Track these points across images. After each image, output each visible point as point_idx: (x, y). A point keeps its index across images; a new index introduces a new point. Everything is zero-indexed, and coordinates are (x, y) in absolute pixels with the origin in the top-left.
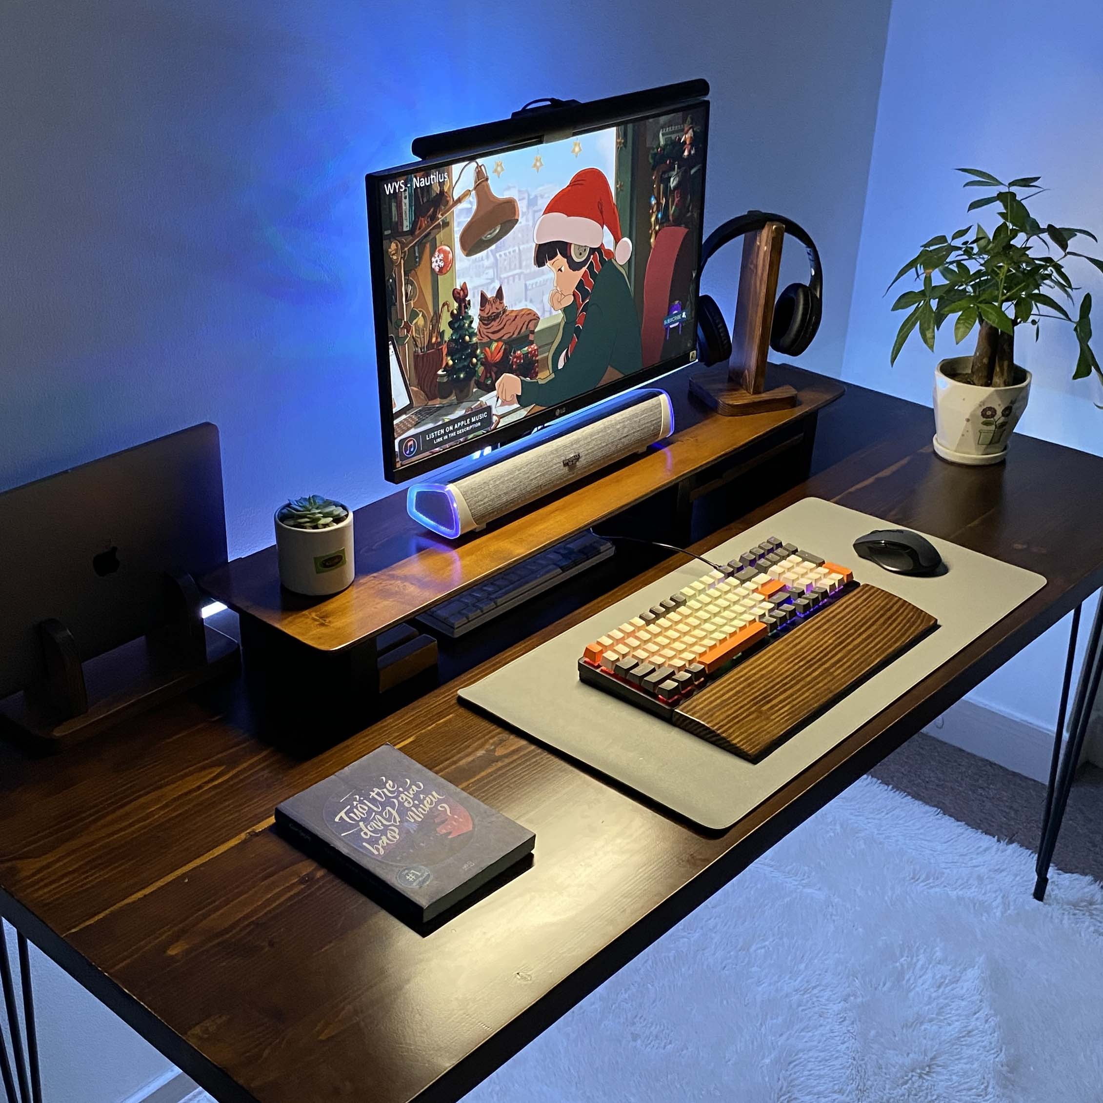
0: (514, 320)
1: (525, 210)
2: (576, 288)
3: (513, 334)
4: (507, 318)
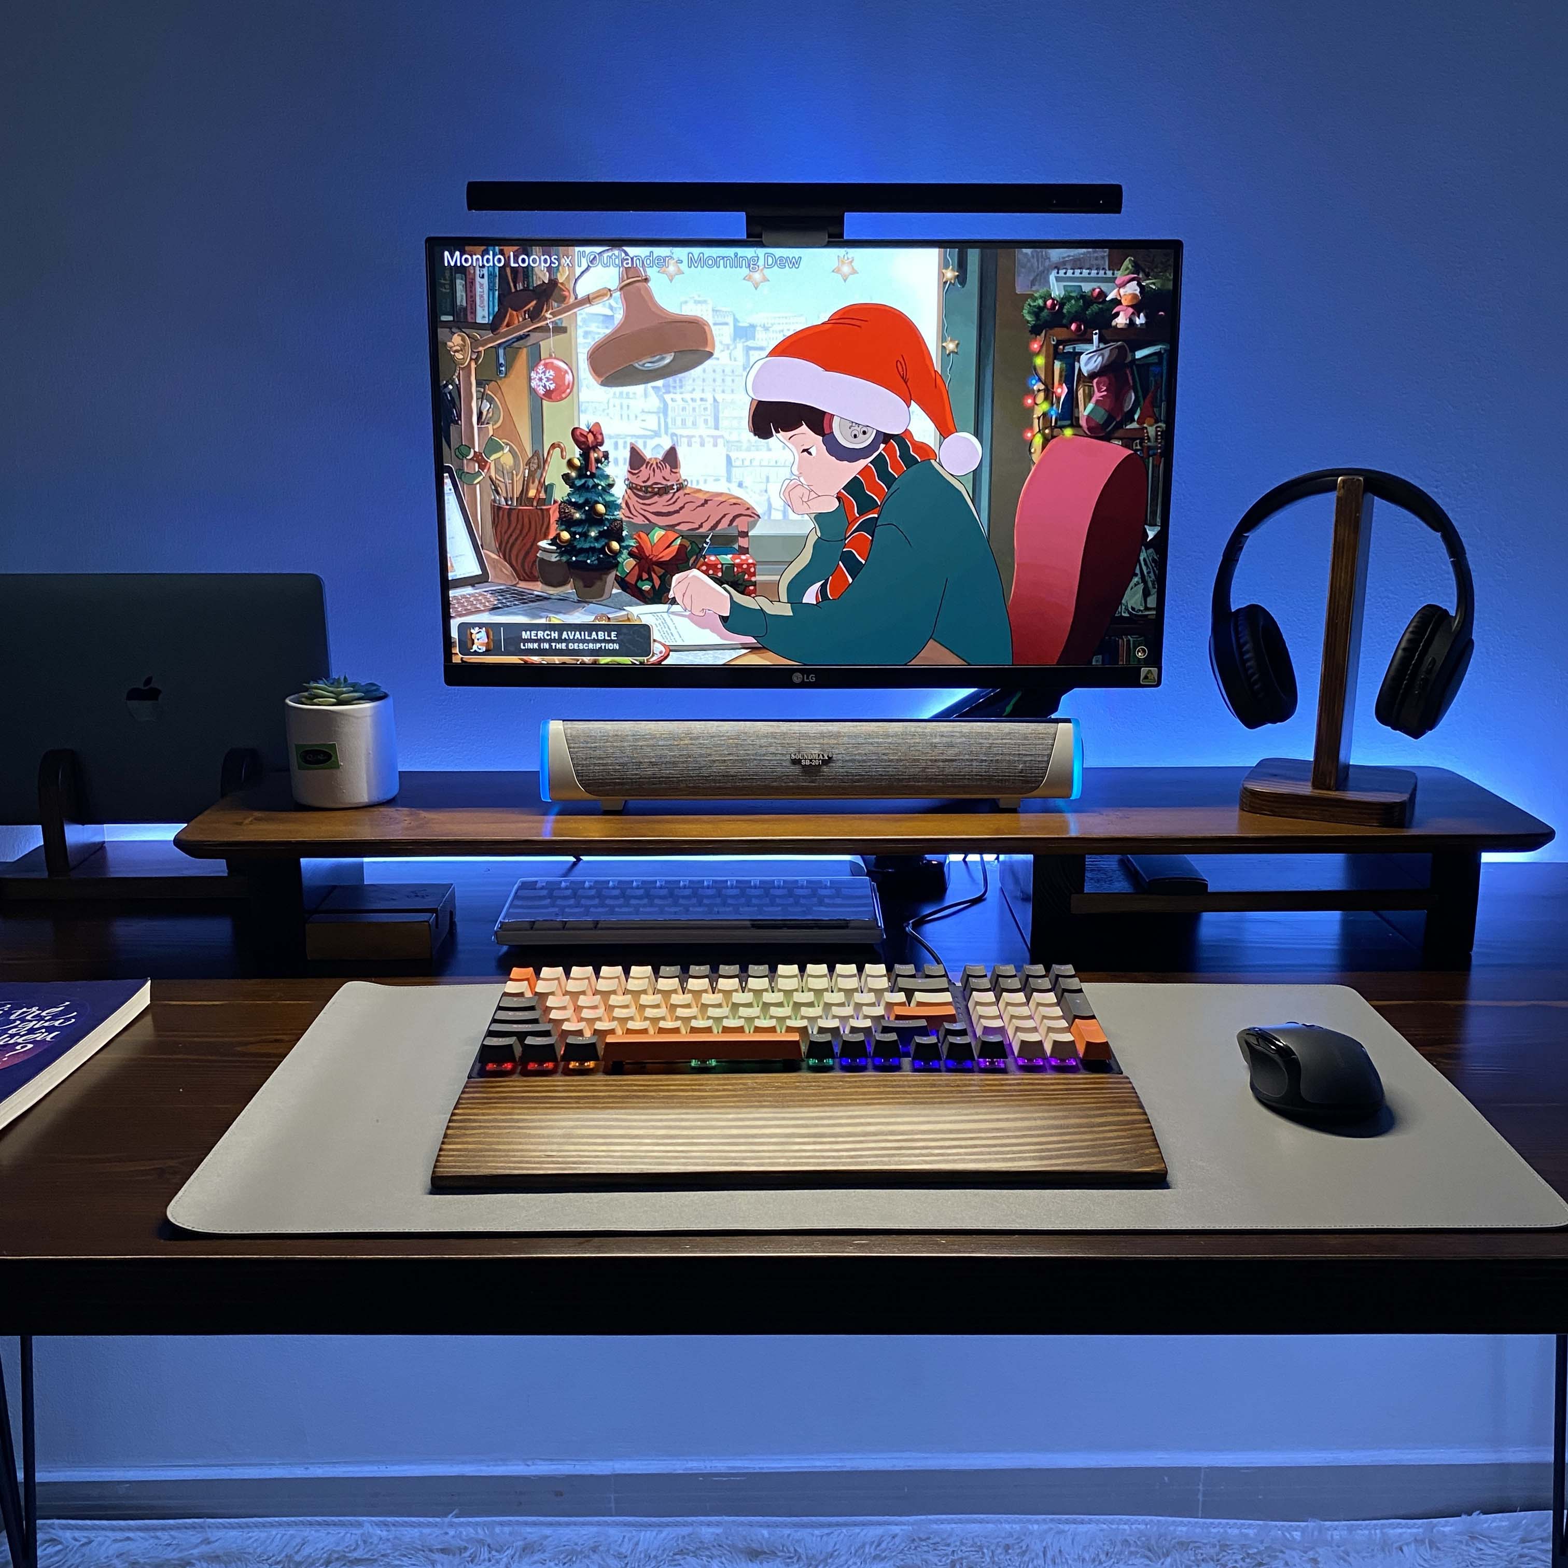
0: (703, 505)
1: (727, 340)
2: (843, 489)
3: (701, 526)
4: (688, 498)
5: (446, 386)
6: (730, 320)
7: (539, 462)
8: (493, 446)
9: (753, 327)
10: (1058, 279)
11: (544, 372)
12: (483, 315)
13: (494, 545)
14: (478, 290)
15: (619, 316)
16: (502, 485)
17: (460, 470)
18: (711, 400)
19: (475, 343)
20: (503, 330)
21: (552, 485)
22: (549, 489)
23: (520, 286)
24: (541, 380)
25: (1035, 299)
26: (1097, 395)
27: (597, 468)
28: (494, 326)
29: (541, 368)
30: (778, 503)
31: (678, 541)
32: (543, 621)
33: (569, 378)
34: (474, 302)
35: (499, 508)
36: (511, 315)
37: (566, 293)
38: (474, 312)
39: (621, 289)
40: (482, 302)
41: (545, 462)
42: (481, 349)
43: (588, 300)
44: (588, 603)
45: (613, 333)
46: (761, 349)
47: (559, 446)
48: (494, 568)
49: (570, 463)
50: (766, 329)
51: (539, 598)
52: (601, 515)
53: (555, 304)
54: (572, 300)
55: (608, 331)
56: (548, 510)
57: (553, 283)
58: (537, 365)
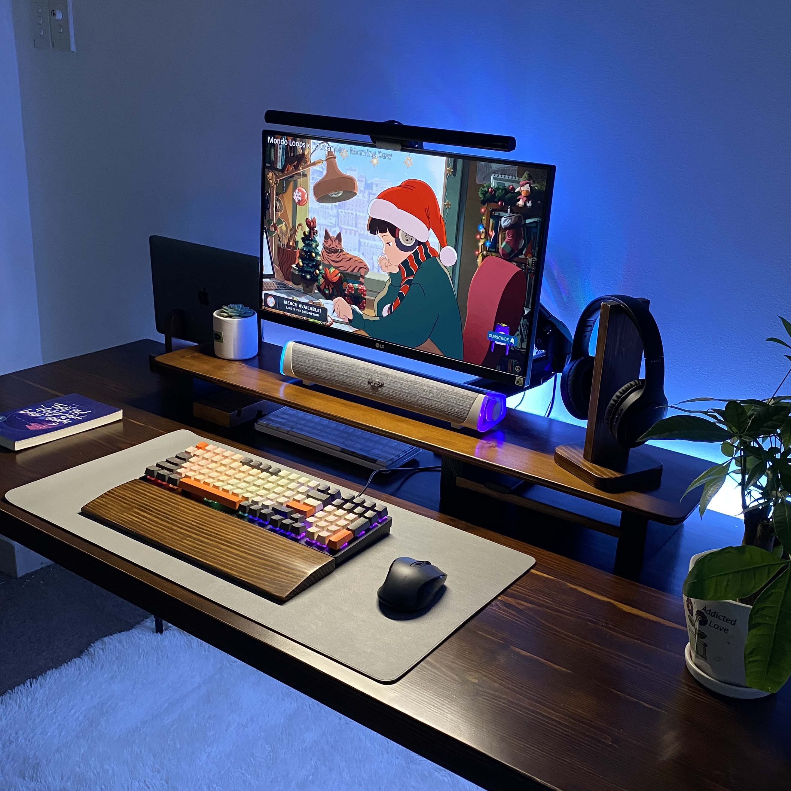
0: (349, 260)
1: (362, 188)
2: (401, 263)
3: (348, 270)
4: (344, 256)
5: (266, 193)
6: (364, 180)
7: (294, 231)
8: (279, 222)
9: (372, 184)
10: (495, 179)
11: (298, 193)
12: (279, 166)
13: (278, 263)
14: (279, 154)
15: (325, 173)
16: (282, 238)
17: (269, 229)
18: (355, 214)
19: (277, 177)
20: (286, 172)
21: (298, 241)
22: (297, 243)
23: (292, 155)
24: (297, 196)
25: (484, 187)
26: (507, 239)
27: (313, 237)
28: (282, 170)
29: (297, 191)
30: (376, 265)
31: (339, 274)
32: (291, 298)
33: (306, 196)
34: (277, 159)
35: (280, 248)
36: (289, 167)
37: (307, 160)
38: (277, 164)
39: (326, 160)
40: (279, 160)
41: (296, 231)
42: (278, 179)
43: (314, 164)
44: (307, 294)
45: (322, 180)
46: (375, 194)
47: (301, 226)
48: (277, 272)
49: (304, 233)
50: (377, 185)
51: (291, 289)
52: (313, 257)
53: (303, 164)
54: (309, 163)
55: (321, 178)
56: (296, 252)
57: (303, 154)
58: (296, 189)
